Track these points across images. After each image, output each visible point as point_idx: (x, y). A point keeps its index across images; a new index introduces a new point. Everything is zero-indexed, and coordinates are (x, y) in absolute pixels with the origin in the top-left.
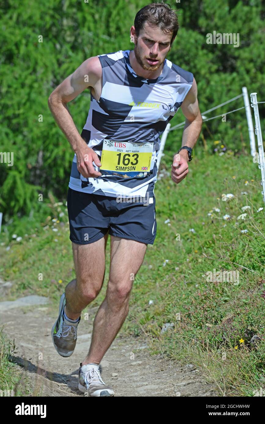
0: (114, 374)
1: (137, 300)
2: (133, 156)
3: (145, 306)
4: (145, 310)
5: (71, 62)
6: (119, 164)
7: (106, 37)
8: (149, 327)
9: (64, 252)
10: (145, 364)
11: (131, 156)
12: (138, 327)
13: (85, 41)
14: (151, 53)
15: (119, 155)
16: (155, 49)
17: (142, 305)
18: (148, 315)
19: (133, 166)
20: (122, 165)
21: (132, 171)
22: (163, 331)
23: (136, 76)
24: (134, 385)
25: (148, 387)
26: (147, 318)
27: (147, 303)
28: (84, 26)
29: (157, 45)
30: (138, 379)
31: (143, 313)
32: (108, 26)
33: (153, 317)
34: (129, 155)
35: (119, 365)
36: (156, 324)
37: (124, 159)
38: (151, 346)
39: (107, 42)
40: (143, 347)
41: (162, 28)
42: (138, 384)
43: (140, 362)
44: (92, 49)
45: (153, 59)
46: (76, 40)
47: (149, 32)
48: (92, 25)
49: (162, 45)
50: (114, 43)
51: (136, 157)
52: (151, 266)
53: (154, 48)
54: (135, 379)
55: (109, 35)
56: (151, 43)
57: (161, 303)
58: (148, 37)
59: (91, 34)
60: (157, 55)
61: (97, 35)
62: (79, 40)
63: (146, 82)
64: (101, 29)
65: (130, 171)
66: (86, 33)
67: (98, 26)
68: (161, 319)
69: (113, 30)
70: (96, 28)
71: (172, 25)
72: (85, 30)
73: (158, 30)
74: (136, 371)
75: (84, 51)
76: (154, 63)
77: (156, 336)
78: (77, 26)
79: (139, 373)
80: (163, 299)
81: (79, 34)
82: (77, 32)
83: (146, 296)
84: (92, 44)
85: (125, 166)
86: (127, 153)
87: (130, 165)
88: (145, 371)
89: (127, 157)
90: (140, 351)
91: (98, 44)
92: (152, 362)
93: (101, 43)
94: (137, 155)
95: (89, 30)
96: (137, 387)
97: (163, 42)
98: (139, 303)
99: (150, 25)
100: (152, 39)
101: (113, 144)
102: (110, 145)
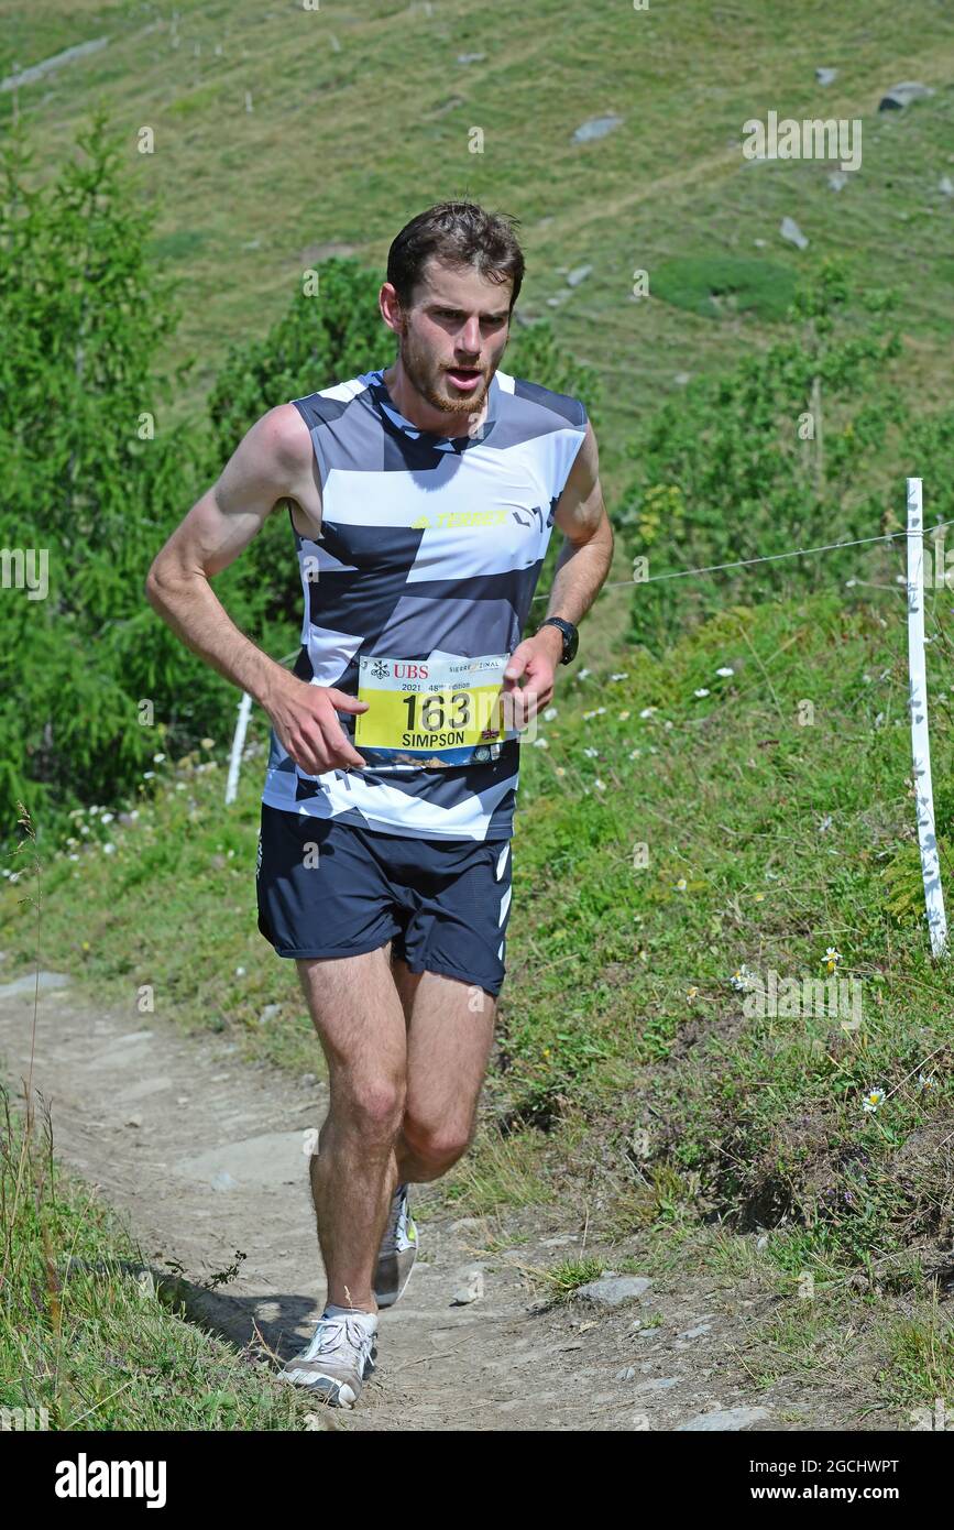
0: (182, 1100)
1: (216, 969)
2: (454, 700)
3: (232, 979)
4: (232, 985)
5: (90, 568)
6: (411, 727)
7: (145, 522)
8: (240, 1014)
9: (92, 893)
10: (233, 1079)
12: (220, 1017)
13: (113, 531)
14: (458, 352)
16: (472, 337)
17: (226, 977)
18: (236, 993)
20: (420, 729)
21: (454, 746)
22: (263, 1020)
23: (415, 436)
24: (216, 1116)
25: (241, 1118)
26: (235, 999)
27: (234, 973)
28: (108, 505)
29: (473, 323)
30: (223, 1105)
31: (229, 990)
32: (149, 504)
33: (245, 998)
34: (441, 700)
35: (191, 1084)
36: (251, 1007)
38: (244, 1046)
39: (151, 530)
40: (230, 1051)
41: (485, 270)
42: (223, 1114)
43: (226, 1076)
44: (124, 543)
45: (467, 367)
46: (96, 530)
47: (445, 286)
48: (122, 503)
49: (489, 323)
50: (161, 532)
51: (460, 702)
52: (238, 910)
53: (468, 333)
54: (218, 1106)
55: (153, 517)
57: (258, 973)
58: (443, 302)
59: (121, 519)
60: (476, 356)
61: (132, 520)
62: (103, 530)
63: (448, 447)
64: (139, 507)
65: (447, 747)
66: (113, 517)
67: (133, 504)
68: (259, 998)
69: (158, 507)
70: (129, 508)
71: (509, 258)
72: (111, 512)
73: (473, 275)
74: (219, 1092)
75: (111, 549)
76: (470, 383)
77: (251, 1029)
78: (94, 510)
79: (224, 1095)
80: (260, 964)
81: (101, 520)
82: (98, 516)
83: (233, 961)
84: (123, 535)
85: (430, 733)
87: (446, 729)
88: (234, 1091)
90: (225, 1057)
91: (134, 535)
92: (246, 1075)
93: (139, 533)
94: (466, 697)
95: (118, 511)
96: (221, 1119)
98: (221, 973)
99: (446, 267)
100: (459, 307)
101: (391, 669)
102: (381, 673)
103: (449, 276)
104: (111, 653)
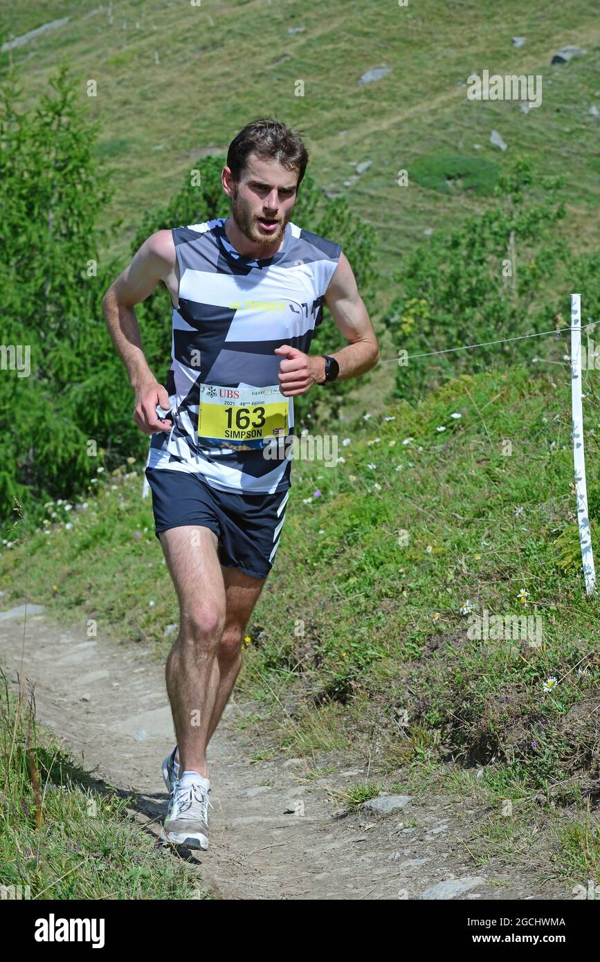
0: (115, 684)
1: (137, 602)
2: (255, 411)
3: (146, 608)
4: (146, 612)
5: (57, 350)
6: (230, 426)
7: (92, 321)
8: (151, 630)
9: (58, 555)
10: (147, 671)
11: (251, 411)
12: (139, 632)
13: (71, 328)
14: (265, 209)
15: (229, 411)
16: (273, 201)
17: (142, 607)
18: (149, 617)
19: (256, 429)
20: (234, 428)
21: (256, 438)
22: (166, 634)
23: (236, 257)
24: (136, 694)
25: (152, 696)
26: (148, 621)
27: (148, 604)
28: (68, 311)
29: (274, 193)
30: (141, 687)
31: (145, 615)
32: (94, 310)
33: (155, 620)
34: (247, 411)
35: (120, 674)
36: (158, 626)
37: (238, 419)
38: (154, 651)
39: (95, 327)
40: (146, 653)
41: (283, 162)
42: (141, 693)
43: (143, 669)
44: (79, 335)
45: (270, 218)
46: (61, 327)
47: (259, 171)
48: (77, 310)
49: (284, 193)
50: (102, 328)
51: (259, 412)
52: (150, 565)
53: (271, 198)
54: (137, 688)
55: (97, 319)
56: (263, 189)
57: (163, 604)
58: (258, 180)
59: (76, 319)
60: (276, 211)
61: (83, 320)
62: (65, 327)
63: (255, 264)
64: (88, 312)
65: (252, 439)
66: (72, 319)
67: (84, 310)
68: (163, 620)
70: (82, 313)
71: (298, 155)
72: (70, 315)
73: (275, 165)
74: (138, 679)
75: (70, 338)
76: (272, 227)
77: (158, 640)
78: (61, 312)
79: (141, 681)
80: (164, 599)
81: (64, 320)
82: (63, 317)
83: (147, 597)
84: (78, 330)
85: (241, 430)
86: (242, 407)
87: (250, 428)
88: (148, 679)
89: (243, 414)
90: (142, 657)
91: (84, 330)
92: (156, 669)
93: (88, 329)
94: (263, 410)
95: (75, 314)
96: (140, 696)
97: (286, 187)
98: (139, 605)
99: (260, 159)
100: (266, 183)
101: (217, 392)
102: (212, 394)
103: (262, 165)
104: (71, 403)
